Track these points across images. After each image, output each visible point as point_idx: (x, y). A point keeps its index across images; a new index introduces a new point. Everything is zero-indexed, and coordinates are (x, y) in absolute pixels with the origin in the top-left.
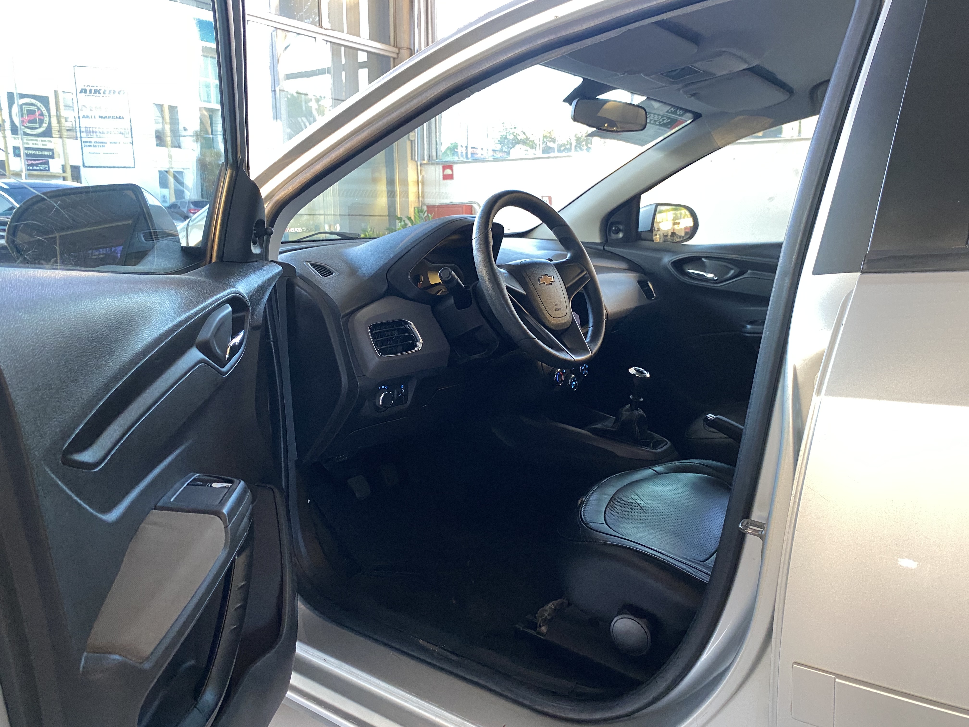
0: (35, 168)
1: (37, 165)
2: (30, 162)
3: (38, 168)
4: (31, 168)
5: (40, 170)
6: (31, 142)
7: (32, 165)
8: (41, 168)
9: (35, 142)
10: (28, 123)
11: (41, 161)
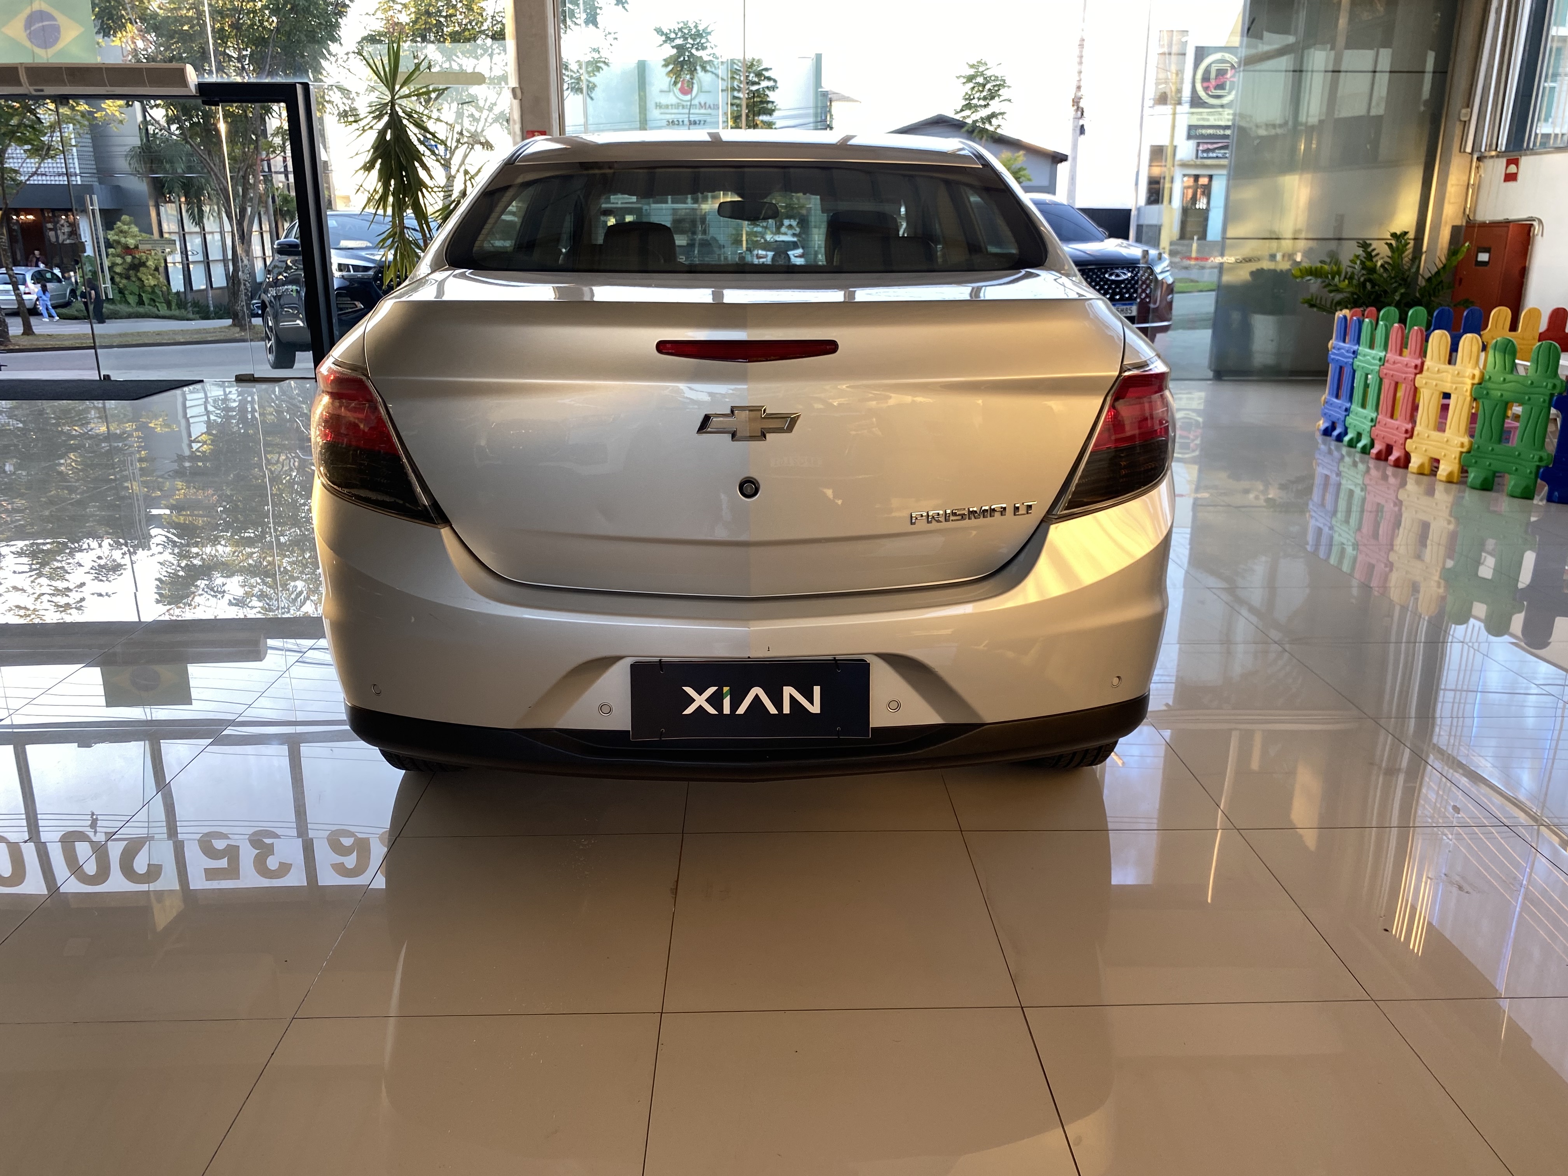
0: (1211, 155)
1: (1213, 150)
2: (1206, 147)
3: (1215, 155)
4: (1205, 155)
5: (1217, 157)
6: (1211, 118)
7: (1207, 151)
8: (1220, 155)
9: (1216, 117)
10: (1215, 89)
11: (1220, 145)
